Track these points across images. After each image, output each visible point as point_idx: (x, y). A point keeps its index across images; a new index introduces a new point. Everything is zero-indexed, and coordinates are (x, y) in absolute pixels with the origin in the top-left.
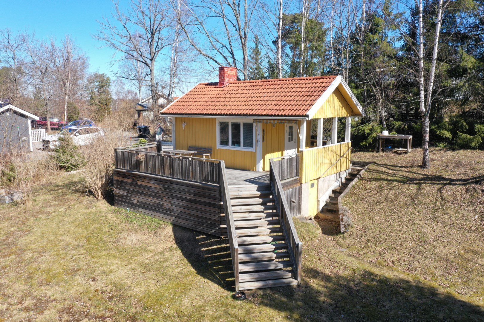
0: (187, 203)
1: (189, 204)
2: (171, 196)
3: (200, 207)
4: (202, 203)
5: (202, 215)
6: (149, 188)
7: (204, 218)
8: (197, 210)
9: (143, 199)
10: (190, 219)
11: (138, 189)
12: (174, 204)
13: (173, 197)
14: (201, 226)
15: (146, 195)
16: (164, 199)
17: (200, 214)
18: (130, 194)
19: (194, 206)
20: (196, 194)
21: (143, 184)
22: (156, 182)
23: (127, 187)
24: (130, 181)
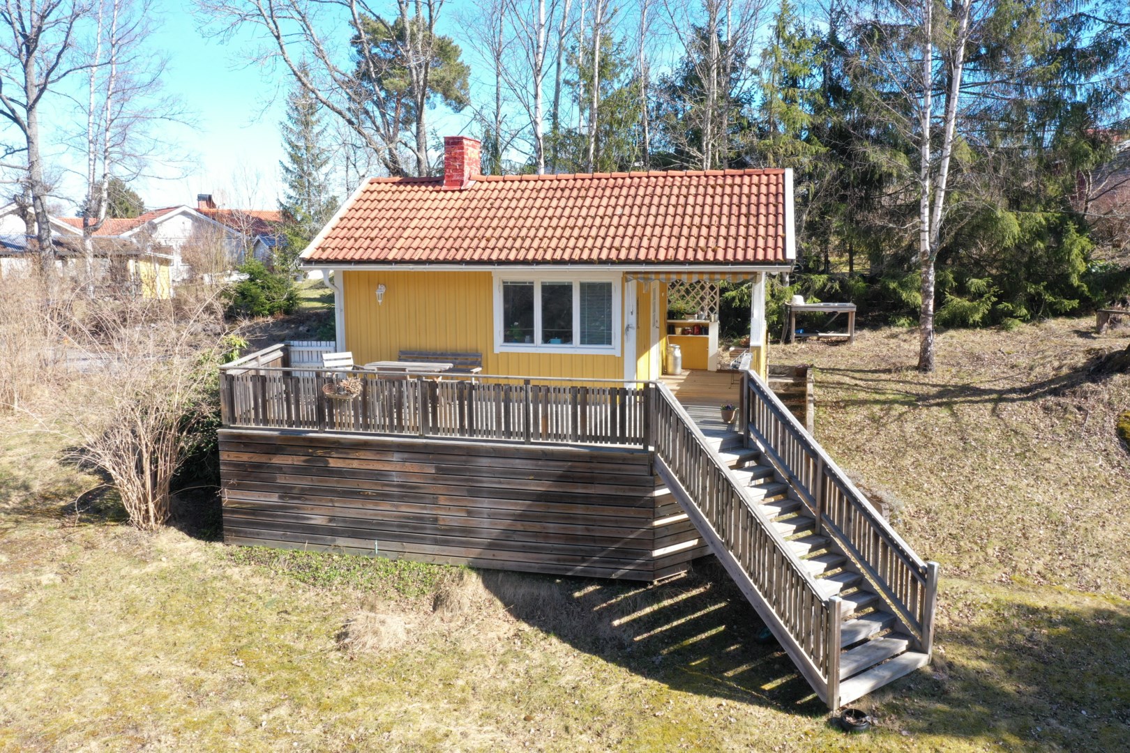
0: (530, 506)
1: (539, 508)
2: (468, 491)
3: (579, 510)
4: (587, 500)
5: (588, 530)
6: (377, 475)
7: (594, 539)
8: (570, 518)
9: (352, 510)
10: (543, 548)
11: (332, 483)
12: (481, 513)
13: (475, 492)
14: (584, 561)
15: (367, 497)
16: (442, 500)
17: (579, 530)
18: (299, 498)
19: (557, 509)
20: (563, 478)
21: (355, 464)
22: (406, 455)
23: (281, 480)
24: (297, 460)
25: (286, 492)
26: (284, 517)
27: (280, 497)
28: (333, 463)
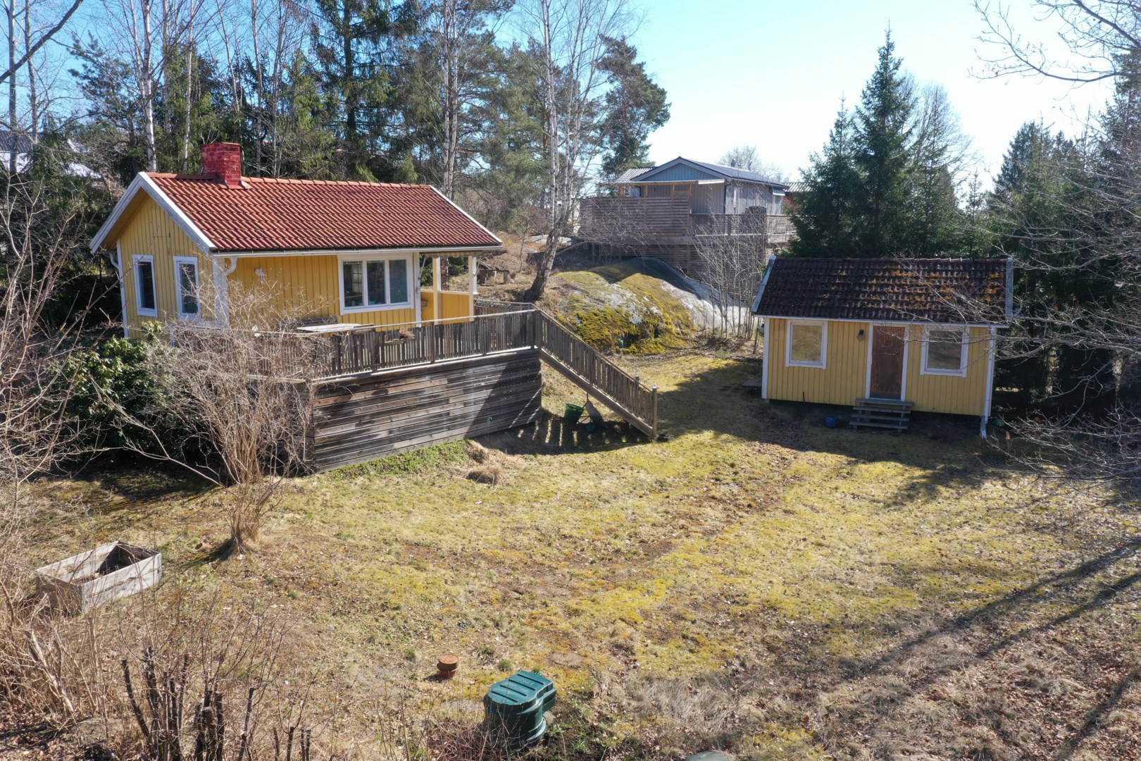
0: (492, 392)
1: (496, 392)
2: (464, 390)
3: (513, 388)
4: (516, 381)
6: (417, 393)
8: (509, 395)
10: (499, 415)
11: (391, 405)
12: (470, 403)
13: (468, 391)
14: (516, 417)
15: (411, 410)
16: (451, 401)
17: (514, 400)
18: (369, 422)
19: (504, 390)
20: (506, 372)
21: (405, 389)
22: (433, 375)
23: (358, 411)
24: (369, 394)
25: (360, 420)
26: (360, 439)
27: (357, 425)
28: (391, 392)
